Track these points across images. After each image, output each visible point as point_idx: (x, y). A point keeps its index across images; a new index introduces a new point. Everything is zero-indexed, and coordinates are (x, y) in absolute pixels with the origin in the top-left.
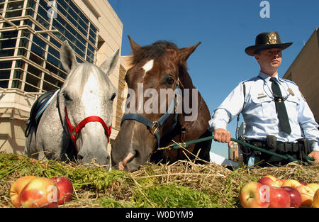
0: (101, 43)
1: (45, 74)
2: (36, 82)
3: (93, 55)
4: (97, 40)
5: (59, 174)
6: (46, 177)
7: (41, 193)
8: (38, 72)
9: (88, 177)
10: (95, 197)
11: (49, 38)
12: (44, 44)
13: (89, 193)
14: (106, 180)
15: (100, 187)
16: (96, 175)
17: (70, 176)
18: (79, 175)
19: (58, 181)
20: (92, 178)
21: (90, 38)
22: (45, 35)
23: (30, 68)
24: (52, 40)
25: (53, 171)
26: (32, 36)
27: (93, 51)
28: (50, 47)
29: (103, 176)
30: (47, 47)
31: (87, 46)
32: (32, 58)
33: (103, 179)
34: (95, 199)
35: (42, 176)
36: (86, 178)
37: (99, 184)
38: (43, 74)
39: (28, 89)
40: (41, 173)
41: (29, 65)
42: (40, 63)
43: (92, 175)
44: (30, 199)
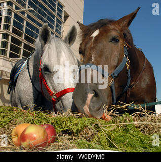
0: (67, 17)
1: (24, 43)
2: (18, 50)
3: (61, 27)
4: (63, 15)
5: (44, 122)
6: (35, 124)
7: (35, 135)
8: (19, 43)
9: (66, 124)
10: (72, 139)
11: (26, 15)
12: (22, 20)
13: (68, 136)
14: (79, 125)
15: (75, 131)
16: (71, 122)
17: (52, 123)
18: (58, 122)
19: (45, 127)
20: (69, 124)
21: (58, 14)
22: (23, 13)
23: (13, 40)
24: (29, 16)
25: (39, 119)
26: (13, 14)
27: (61, 24)
28: (27, 22)
29: (77, 122)
30: (25, 22)
31: (55, 20)
32: (14, 31)
33: (77, 124)
34: (72, 141)
35: (32, 123)
36: (64, 124)
37: (74, 128)
38: (23, 44)
39: (12, 56)
40: (32, 121)
41: (12, 37)
42: (20, 35)
43: (69, 122)
44: (28, 140)
